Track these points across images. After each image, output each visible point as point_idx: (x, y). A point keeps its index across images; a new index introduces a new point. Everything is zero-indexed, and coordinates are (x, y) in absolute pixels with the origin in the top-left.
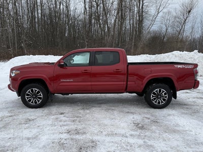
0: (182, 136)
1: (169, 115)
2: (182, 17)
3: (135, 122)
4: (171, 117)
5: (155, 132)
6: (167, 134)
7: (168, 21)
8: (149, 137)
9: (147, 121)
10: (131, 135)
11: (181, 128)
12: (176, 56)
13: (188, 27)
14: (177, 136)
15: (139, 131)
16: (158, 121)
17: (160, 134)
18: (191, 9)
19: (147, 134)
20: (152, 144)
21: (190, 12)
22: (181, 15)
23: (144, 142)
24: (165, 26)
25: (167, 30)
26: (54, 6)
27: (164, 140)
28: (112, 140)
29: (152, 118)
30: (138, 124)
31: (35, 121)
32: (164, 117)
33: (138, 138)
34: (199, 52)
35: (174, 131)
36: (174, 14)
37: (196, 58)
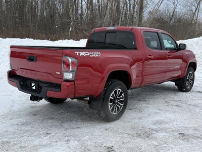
25: (174, 9)
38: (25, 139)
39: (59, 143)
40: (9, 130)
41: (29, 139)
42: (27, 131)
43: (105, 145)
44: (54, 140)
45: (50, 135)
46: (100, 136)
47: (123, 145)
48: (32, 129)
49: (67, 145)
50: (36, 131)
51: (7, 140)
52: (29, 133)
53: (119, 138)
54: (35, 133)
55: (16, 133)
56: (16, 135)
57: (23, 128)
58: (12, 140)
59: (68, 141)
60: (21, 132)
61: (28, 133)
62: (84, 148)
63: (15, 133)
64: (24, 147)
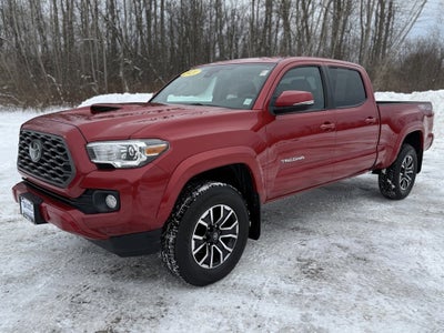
0: (425, 308)
1: (408, 242)
3: (302, 257)
4: (412, 249)
5: (348, 290)
6: (381, 298)
8: (324, 303)
9: (337, 254)
10: (275, 293)
11: (431, 284)
14: (410, 308)
15: (304, 281)
16: (371, 257)
17: (359, 297)
19: (322, 292)
20: (325, 326)
23: (305, 317)
27: (367, 317)
28: (214, 304)
29: (357, 248)
30: (310, 262)
32: (391, 246)
33: (292, 304)
35: (408, 292)
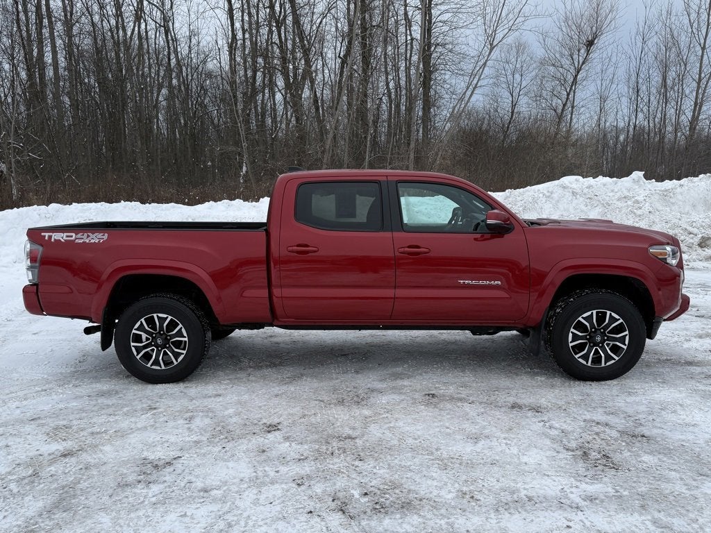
2: (566, 62)
7: (517, 76)
12: (574, 194)
13: (586, 94)
18: (595, 36)
21: (590, 44)
22: (562, 55)
24: (507, 94)
25: (514, 106)
26: (113, 22)
31: (178, 466)
34: (647, 177)
36: (540, 53)
37: (640, 198)
38: (103, 419)
39: (171, 424)
40: (70, 405)
41: (111, 419)
42: (108, 406)
43: (265, 421)
44: (161, 420)
45: (155, 411)
46: (260, 407)
47: (302, 420)
48: (120, 402)
49: (187, 426)
50: (126, 406)
51: (65, 423)
52: (113, 409)
53: (298, 408)
54: (125, 410)
55: (84, 411)
56: (84, 414)
57: (99, 401)
58: (75, 422)
59: (191, 418)
60: (96, 408)
61: (111, 410)
62: (220, 428)
63: (82, 410)
64: (98, 433)
